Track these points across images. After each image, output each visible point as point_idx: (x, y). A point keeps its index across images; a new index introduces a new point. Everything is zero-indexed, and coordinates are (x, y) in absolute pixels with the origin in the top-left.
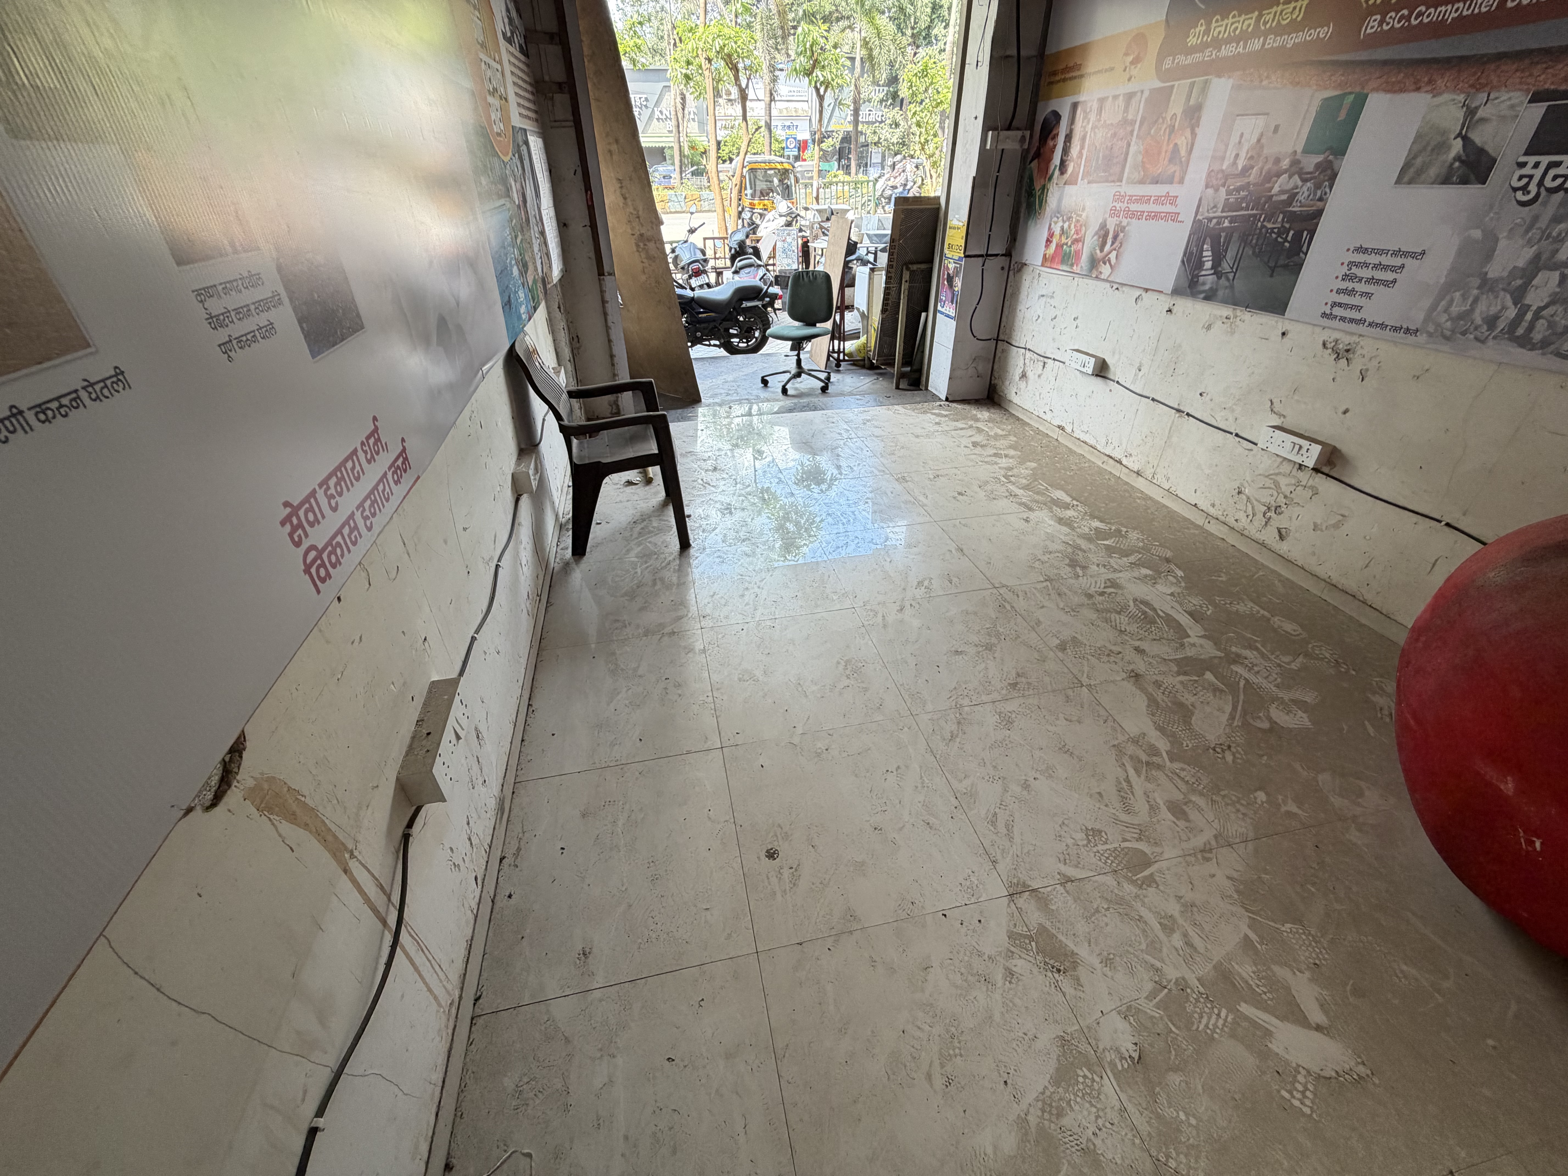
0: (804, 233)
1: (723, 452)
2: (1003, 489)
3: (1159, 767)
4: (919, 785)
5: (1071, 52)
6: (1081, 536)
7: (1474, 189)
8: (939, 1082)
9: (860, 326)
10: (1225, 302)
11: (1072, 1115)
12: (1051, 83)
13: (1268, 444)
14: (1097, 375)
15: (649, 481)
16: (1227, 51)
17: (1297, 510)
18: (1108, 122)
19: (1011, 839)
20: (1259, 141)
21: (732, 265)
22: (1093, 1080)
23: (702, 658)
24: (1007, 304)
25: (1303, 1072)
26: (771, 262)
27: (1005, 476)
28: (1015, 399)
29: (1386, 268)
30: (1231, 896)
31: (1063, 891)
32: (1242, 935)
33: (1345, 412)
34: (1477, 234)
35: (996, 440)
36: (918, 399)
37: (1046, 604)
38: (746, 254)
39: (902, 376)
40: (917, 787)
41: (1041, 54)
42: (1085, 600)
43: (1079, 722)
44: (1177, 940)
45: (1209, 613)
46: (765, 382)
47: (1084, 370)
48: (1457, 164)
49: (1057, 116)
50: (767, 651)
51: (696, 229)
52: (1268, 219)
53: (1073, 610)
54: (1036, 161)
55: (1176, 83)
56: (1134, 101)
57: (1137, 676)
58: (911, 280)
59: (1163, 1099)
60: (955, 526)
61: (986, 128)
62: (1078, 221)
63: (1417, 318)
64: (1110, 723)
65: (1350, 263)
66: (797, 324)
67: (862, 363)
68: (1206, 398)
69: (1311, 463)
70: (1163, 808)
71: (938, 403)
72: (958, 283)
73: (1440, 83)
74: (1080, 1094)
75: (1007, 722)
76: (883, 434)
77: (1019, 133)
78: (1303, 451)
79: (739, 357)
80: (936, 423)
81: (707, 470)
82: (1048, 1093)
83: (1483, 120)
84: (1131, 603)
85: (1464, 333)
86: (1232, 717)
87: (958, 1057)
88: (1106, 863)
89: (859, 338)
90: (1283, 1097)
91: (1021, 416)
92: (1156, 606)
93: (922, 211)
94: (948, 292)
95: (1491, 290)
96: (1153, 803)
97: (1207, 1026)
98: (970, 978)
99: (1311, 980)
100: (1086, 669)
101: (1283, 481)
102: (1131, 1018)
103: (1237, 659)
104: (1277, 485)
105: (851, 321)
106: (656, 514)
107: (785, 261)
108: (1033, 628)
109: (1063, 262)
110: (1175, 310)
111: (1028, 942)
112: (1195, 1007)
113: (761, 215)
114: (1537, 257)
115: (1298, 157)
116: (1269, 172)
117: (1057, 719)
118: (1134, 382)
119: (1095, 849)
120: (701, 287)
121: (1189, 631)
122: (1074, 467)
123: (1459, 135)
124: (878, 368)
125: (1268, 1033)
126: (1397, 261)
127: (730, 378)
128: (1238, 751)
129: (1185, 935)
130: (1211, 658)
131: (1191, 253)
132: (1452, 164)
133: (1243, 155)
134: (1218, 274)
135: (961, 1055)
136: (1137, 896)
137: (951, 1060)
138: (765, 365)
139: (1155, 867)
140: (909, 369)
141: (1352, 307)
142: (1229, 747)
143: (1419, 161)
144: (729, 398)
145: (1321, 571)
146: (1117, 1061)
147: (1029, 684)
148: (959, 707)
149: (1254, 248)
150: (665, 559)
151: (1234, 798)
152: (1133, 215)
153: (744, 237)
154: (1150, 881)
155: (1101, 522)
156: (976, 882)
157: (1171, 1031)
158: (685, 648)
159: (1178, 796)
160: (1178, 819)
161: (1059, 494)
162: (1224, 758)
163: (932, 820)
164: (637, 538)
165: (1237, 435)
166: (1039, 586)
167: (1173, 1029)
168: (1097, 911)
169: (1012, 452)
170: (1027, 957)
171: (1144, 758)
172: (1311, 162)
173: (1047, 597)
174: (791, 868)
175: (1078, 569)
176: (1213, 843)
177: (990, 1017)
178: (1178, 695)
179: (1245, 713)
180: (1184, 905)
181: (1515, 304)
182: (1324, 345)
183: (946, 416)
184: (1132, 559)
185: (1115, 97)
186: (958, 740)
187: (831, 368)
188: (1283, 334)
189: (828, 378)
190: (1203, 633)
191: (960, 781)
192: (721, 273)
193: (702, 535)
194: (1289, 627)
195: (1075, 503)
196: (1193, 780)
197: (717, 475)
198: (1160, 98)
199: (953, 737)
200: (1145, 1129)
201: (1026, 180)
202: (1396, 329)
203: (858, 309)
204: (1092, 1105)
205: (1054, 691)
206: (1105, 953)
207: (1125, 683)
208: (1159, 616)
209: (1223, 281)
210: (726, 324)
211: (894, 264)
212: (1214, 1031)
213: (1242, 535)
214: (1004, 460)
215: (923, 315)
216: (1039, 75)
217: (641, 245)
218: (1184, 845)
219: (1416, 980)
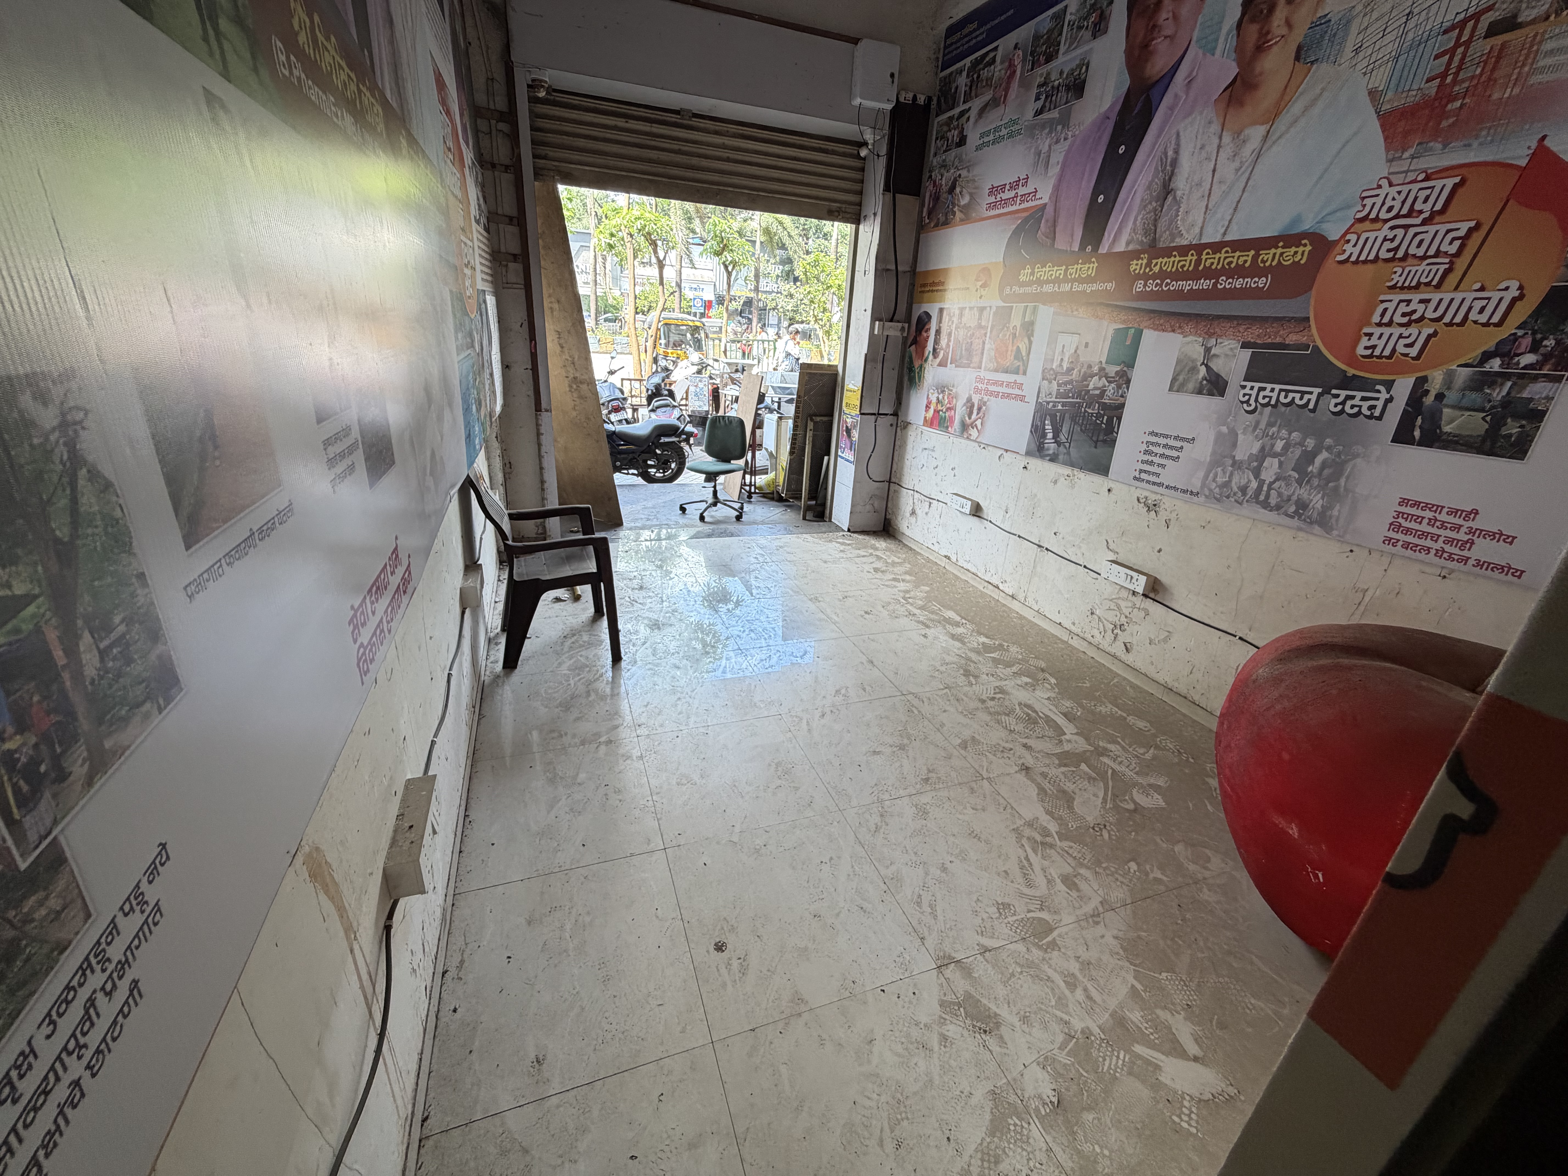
0: (714, 381)
1: (648, 573)
2: (903, 609)
3: (1052, 846)
4: (852, 874)
5: (936, 272)
6: (973, 650)
7: (1216, 400)
8: (890, 1146)
9: (768, 463)
10: (1065, 463)
11: (1007, 1161)
12: (923, 292)
13: (1109, 575)
14: (974, 515)
15: (577, 598)
16: (1048, 288)
17: (1136, 627)
18: (968, 325)
19: (935, 917)
20: (1076, 351)
21: (649, 404)
22: (1022, 1127)
23: (639, 765)
24: (896, 453)
25: (1188, 1098)
26: (683, 402)
27: (904, 598)
28: (907, 532)
29: (1172, 448)
30: (1118, 953)
31: (982, 960)
32: (1129, 986)
33: (1160, 551)
34: (1224, 429)
35: (893, 566)
36: (824, 529)
37: (948, 708)
38: (662, 395)
39: (808, 508)
40: (849, 875)
41: (913, 271)
42: (980, 705)
43: (984, 810)
44: (1079, 994)
45: (1079, 714)
46: (683, 509)
47: (963, 510)
48: (1205, 382)
49: (929, 317)
50: (702, 756)
51: (616, 371)
52: (1089, 406)
53: (971, 713)
54: (914, 346)
55: (1015, 305)
56: (985, 313)
57: (1027, 769)
58: (815, 430)
59: (1080, 1136)
60: (864, 641)
61: (874, 318)
62: (950, 394)
63: (1196, 486)
64: (1009, 810)
65: (1147, 442)
66: (711, 459)
67: (771, 496)
68: (1060, 536)
69: (1140, 590)
70: (1058, 881)
71: (842, 533)
72: (855, 434)
73: (1187, 329)
74: (1013, 1141)
75: (923, 812)
76: (795, 559)
77: (900, 325)
78: (1134, 580)
79: (656, 485)
80: (841, 551)
81: (633, 589)
82: (985, 1144)
83: (1215, 355)
84: (1017, 707)
85: (1228, 497)
86: (1105, 801)
87: (905, 1121)
88: (1016, 932)
89: (767, 473)
90: (1174, 1122)
91: (913, 547)
92: (1037, 709)
93: (822, 375)
94: (847, 441)
95: (1239, 468)
96: (1049, 877)
97: (1110, 1068)
98: (911, 1046)
99: (1185, 1019)
100: (985, 764)
101: (1123, 604)
102: (1049, 1068)
103: (1104, 752)
104: (1119, 607)
105: (761, 459)
106: (586, 629)
107: (697, 403)
108: (938, 730)
109: (940, 424)
110: (1029, 467)
111: (956, 1008)
112: (1099, 1052)
113: (674, 362)
114: (1263, 449)
115: (1104, 366)
116: (1085, 373)
117: (965, 808)
118: (1003, 522)
119: (1006, 921)
120: (620, 421)
121: (1065, 730)
122: (960, 591)
123: (1203, 363)
124: (786, 500)
125: (1157, 1068)
126: (1178, 444)
127: (650, 504)
128: (1112, 830)
129: (1085, 990)
130: (1085, 752)
131: (1037, 426)
132: (1201, 382)
133: (1066, 359)
134: (1059, 443)
135: (908, 1119)
136: (1044, 959)
137: (899, 1123)
138: (682, 494)
139: (1055, 933)
140: (814, 502)
141: (1154, 474)
142: (1105, 826)
143: (1181, 378)
144: (649, 523)
145: (1160, 678)
146: (1041, 1107)
147: (939, 778)
148: (881, 801)
149: (1081, 426)
150: (598, 671)
151: (1113, 869)
152: (992, 394)
153: (660, 381)
154: (1053, 945)
155: (987, 637)
156: (908, 958)
157: (1082, 1075)
158: (623, 756)
159: (1068, 870)
160: (1071, 890)
161: (950, 614)
162: (1101, 835)
163: (865, 905)
164: (568, 652)
165: (1085, 567)
166: (940, 693)
167: (1085, 1074)
168: (1012, 975)
169: (908, 577)
170: (958, 1022)
171: (1039, 838)
172: (1112, 370)
173: (948, 703)
174: (740, 958)
175: (971, 678)
176: (1101, 909)
177: (931, 1081)
178: (1061, 784)
179: (1115, 796)
180: (1082, 963)
181: (1256, 478)
182: (1138, 500)
183: (849, 545)
184: (1015, 669)
185: (971, 308)
186: (882, 831)
187: (743, 499)
188: (1109, 490)
189: (742, 508)
190: (1076, 731)
191: (887, 867)
192: (637, 409)
193: (633, 649)
194: (1141, 724)
195: (964, 621)
196: (1080, 855)
197: (643, 593)
198: (1004, 314)
199: (877, 829)
200: (1068, 1164)
201: (907, 359)
202: (1184, 491)
203: (766, 449)
204: (1023, 1149)
205: (960, 784)
206: (1022, 1013)
207: (1018, 775)
208: (1040, 717)
209: (1062, 449)
210: (644, 456)
211: (800, 415)
212: (1115, 1071)
213: (1098, 648)
214: (902, 584)
215: (826, 458)
216: (913, 285)
217: (575, 386)
218: (1079, 912)
219: (1262, 1009)
